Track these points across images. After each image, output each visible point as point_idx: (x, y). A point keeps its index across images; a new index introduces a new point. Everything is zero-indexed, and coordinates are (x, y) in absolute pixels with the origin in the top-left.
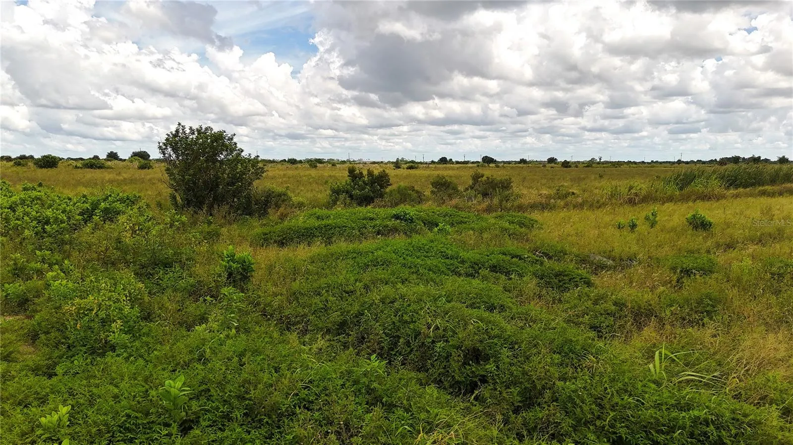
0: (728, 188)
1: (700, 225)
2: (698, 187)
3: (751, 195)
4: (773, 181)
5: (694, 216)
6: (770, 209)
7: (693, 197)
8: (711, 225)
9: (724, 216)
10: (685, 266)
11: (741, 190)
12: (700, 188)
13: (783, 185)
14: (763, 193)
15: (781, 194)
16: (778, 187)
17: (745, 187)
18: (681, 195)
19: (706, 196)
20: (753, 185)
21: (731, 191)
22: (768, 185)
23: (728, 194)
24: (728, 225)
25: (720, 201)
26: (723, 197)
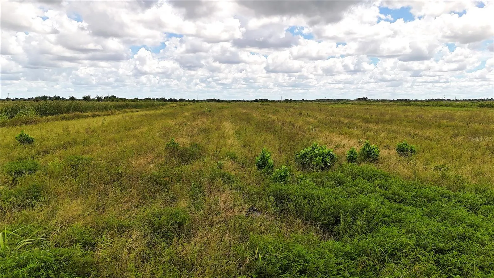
0: (42, 116)
1: (26, 141)
2: (22, 115)
3: (56, 120)
4: (68, 111)
5: (21, 135)
6: (68, 128)
7: (20, 123)
8: (33, 140)
9: (41, 134)
10: (17, 169)
11: (50, 117)
12: (23, 116)
13: (74, 113)
14: (63, 118)
15: (73, 118)
16: (71, 114)
17: (52, 115)
18: (11, 122)
19: (28, 122)
20: (56, 113)
21: (44, 118)
22: (65, 113)
23: (42, 120)
24: (44, 139)
25: (37, 125)
26: (39, 121)
